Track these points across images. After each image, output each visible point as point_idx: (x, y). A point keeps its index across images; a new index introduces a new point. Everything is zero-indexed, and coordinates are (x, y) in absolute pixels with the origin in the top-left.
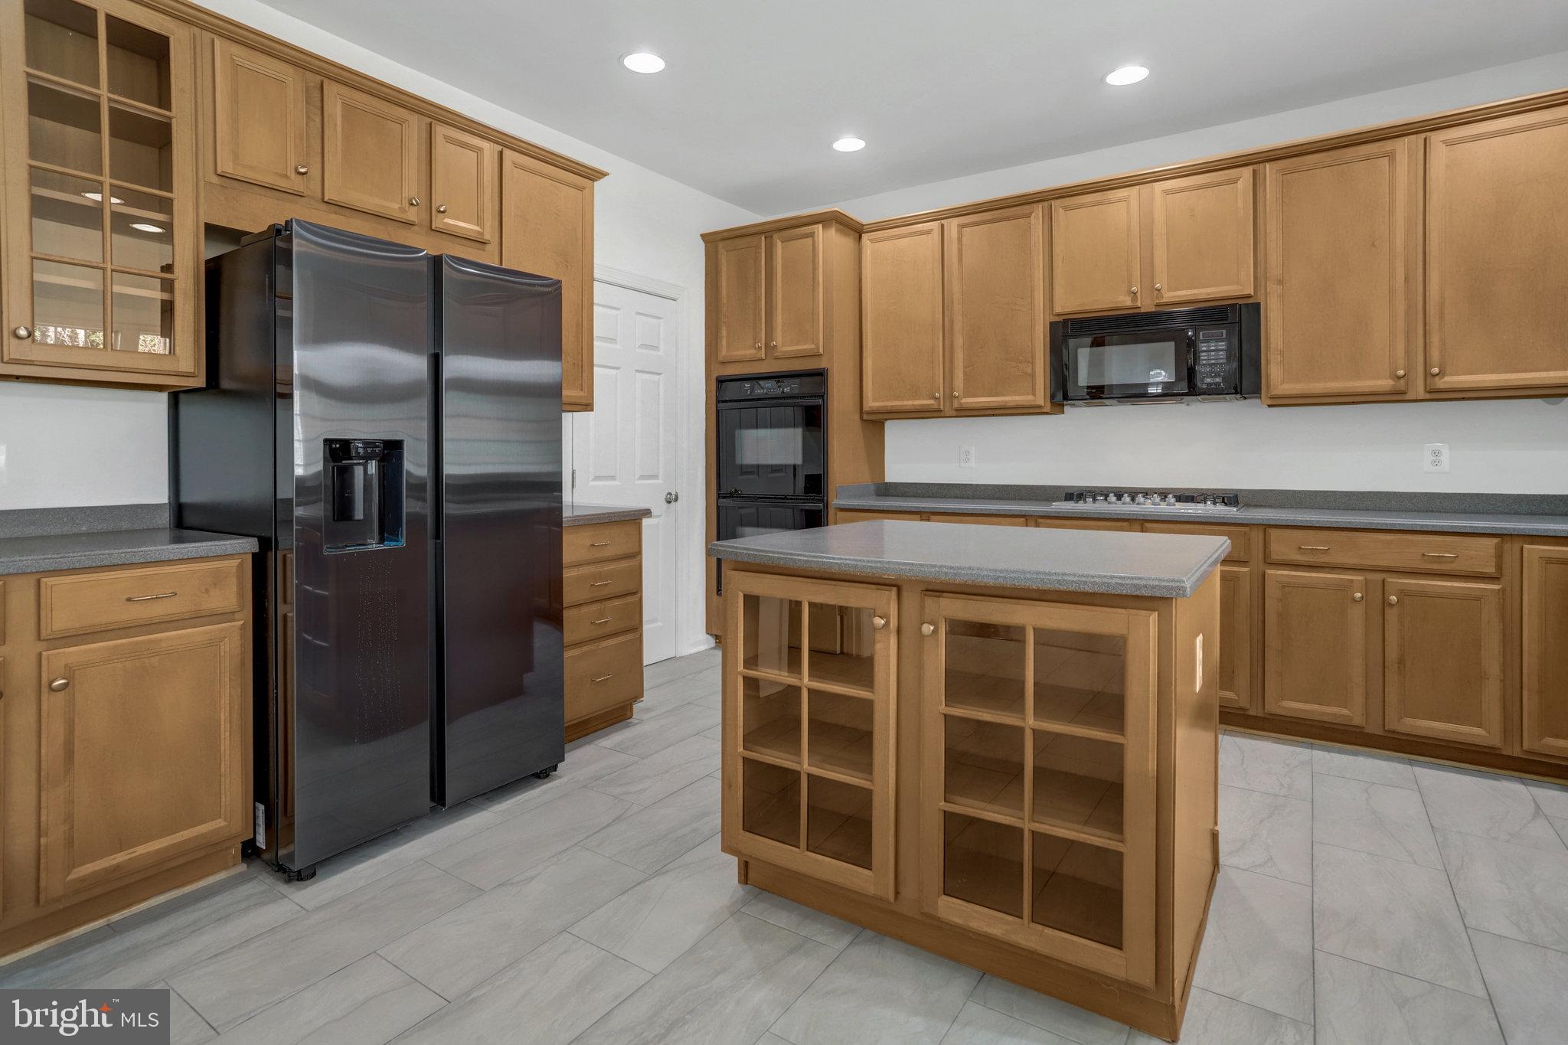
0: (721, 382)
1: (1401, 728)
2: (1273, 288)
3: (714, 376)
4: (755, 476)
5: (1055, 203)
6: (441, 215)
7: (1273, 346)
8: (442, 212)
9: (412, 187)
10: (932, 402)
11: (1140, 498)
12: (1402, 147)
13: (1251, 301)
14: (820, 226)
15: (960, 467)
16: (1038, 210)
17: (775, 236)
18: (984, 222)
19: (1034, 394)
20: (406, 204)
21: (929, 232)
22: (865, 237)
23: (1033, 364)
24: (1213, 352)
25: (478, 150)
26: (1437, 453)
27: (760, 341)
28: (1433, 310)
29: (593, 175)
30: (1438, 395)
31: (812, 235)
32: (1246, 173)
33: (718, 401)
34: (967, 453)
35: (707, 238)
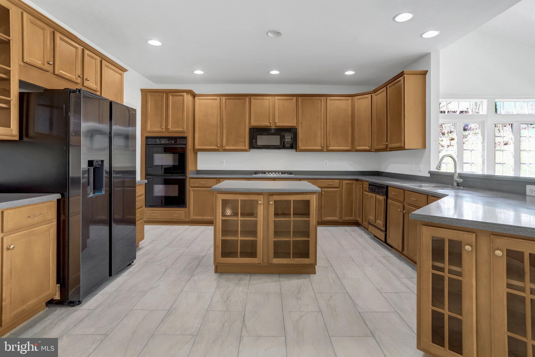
0: (147, 138)
1: (324, 220)
2: (300, 125)
3: (145, 136)
4: (152, 168)
5: (252, 97)
6: (86, 81)
7: (300, 138)
8: (88, 80)
9: (79, 72)
10: (216, 147)
11: (270, 173)
12: (323, 98)
13: (295, 127)
14: (186, 93)
15: (221, 165)
16: (247, 99)
17: (169, 94)
18: (232, 99)
19: (245, 146)
20: (77, 77)
21: (216, 99)
22: (196, 98)
23: (245, 138)
24: (288, 138)
25: (96, 59)
26: (326, 162)
27: (163, 126)
28: (328, 133)
29: (124, 70)
30: (328, 151)
31: (183, 96)
32: (295, 98)
33: (146, 145)
34: (223, 161)
35: (142, 90)
